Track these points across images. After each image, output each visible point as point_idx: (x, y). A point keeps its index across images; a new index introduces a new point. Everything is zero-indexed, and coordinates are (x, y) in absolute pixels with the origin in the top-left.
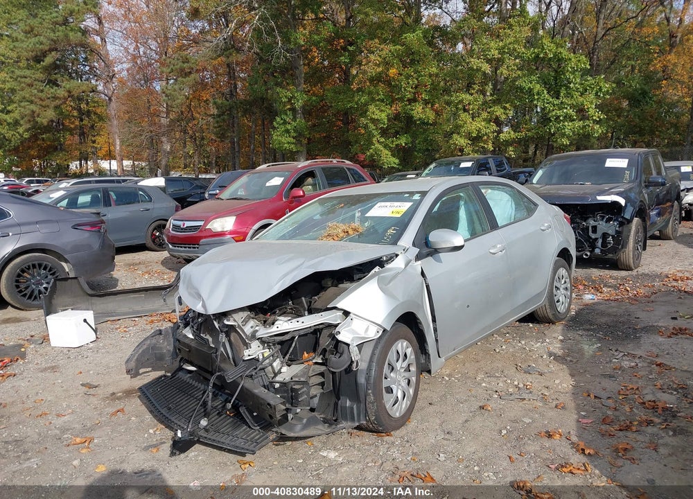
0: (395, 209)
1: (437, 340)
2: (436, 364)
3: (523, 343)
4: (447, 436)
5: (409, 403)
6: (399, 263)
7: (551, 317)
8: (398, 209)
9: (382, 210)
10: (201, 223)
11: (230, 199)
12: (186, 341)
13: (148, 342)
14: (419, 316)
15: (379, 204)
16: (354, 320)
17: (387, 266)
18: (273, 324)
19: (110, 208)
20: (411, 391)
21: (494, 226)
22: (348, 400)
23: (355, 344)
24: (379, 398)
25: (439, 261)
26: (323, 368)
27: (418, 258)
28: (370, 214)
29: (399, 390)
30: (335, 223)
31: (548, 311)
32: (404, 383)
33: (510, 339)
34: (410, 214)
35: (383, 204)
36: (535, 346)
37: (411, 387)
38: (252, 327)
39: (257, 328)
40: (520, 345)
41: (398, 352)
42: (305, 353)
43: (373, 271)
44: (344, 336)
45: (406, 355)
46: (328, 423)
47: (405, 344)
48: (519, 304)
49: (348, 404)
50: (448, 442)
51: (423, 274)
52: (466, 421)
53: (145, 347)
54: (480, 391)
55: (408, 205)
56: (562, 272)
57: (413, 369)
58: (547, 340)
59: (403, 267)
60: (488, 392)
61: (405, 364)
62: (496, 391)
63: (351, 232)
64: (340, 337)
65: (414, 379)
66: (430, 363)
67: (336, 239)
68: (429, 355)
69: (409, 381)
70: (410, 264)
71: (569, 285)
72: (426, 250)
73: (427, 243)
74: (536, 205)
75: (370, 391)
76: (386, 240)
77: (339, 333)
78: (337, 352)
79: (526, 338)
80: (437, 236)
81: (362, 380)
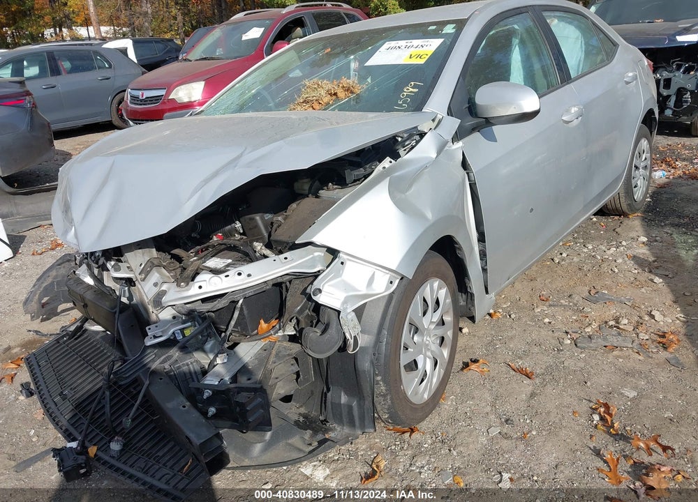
0: (413, 51)
1: (484, 270)
2: (483, 304)
3: (590, 247)
4: (506, 429)
5: (442, 372)
6: (426, 149)
7: (625, 208)
8: (420, 51)
9: (392, 54)
10: (163, 92)
11: (200, 60)
12: (79, 290)
13: (54, 273)
14: (459, 239)
15: (387, 45)
16: (348, 264)
17: (406, 157)
18: (193, 279)
19: (58, 77)
20: (446, 353)
21: (566, 78)
22: (342, 394)
23: (350, 309)
24: (394, 383)
25: (492, 138)
26: (296, 348)
27: (457, 137)
28: (373, 61)
29: (428, 360)
30: (315, 80)
31: (623, 200)
32: (434, 346)
33: (570, 241)
34: (440, 59)
35: (393, 44)
36: (608, 252)
37: (446, 346)
38: (156, 285)
39: (164, 287)
40: (585, 250)
41: (425, 300)
42: (262, 322)
43: (380, 168)
44: (330, 295)
45: (437, 302)
46: (312, 429)
47: (436, 284)
48: (594, 196)
49: (344, 399)
50: (509, 442)
51: (465, 165)
52: (533, 395)
53: (49, 280)
54: (543, 332)
55: (434, 44)
56: (644, 143)
57: (448, 319)
58: (624, 243)
59: (434, 155)
60: (556, 334)
61: (436, 318)
62: (567, 333)
63: (341, 94)
64: (321, 299)
65: (450, 334)
66: (473, 306)
67: (316, 105)
68: (472, 295)
69: (443, 339)
70: (446, 148)
71: (649, 163)
72: (471, 122)
73: (472, 109)
74: (615, 45)
75: (379, 378)
76: (400, 105)
77: (320, 291)
78: (318, 321)
79: (593, 239)
80: (487, 96)
81: (365, 364)
